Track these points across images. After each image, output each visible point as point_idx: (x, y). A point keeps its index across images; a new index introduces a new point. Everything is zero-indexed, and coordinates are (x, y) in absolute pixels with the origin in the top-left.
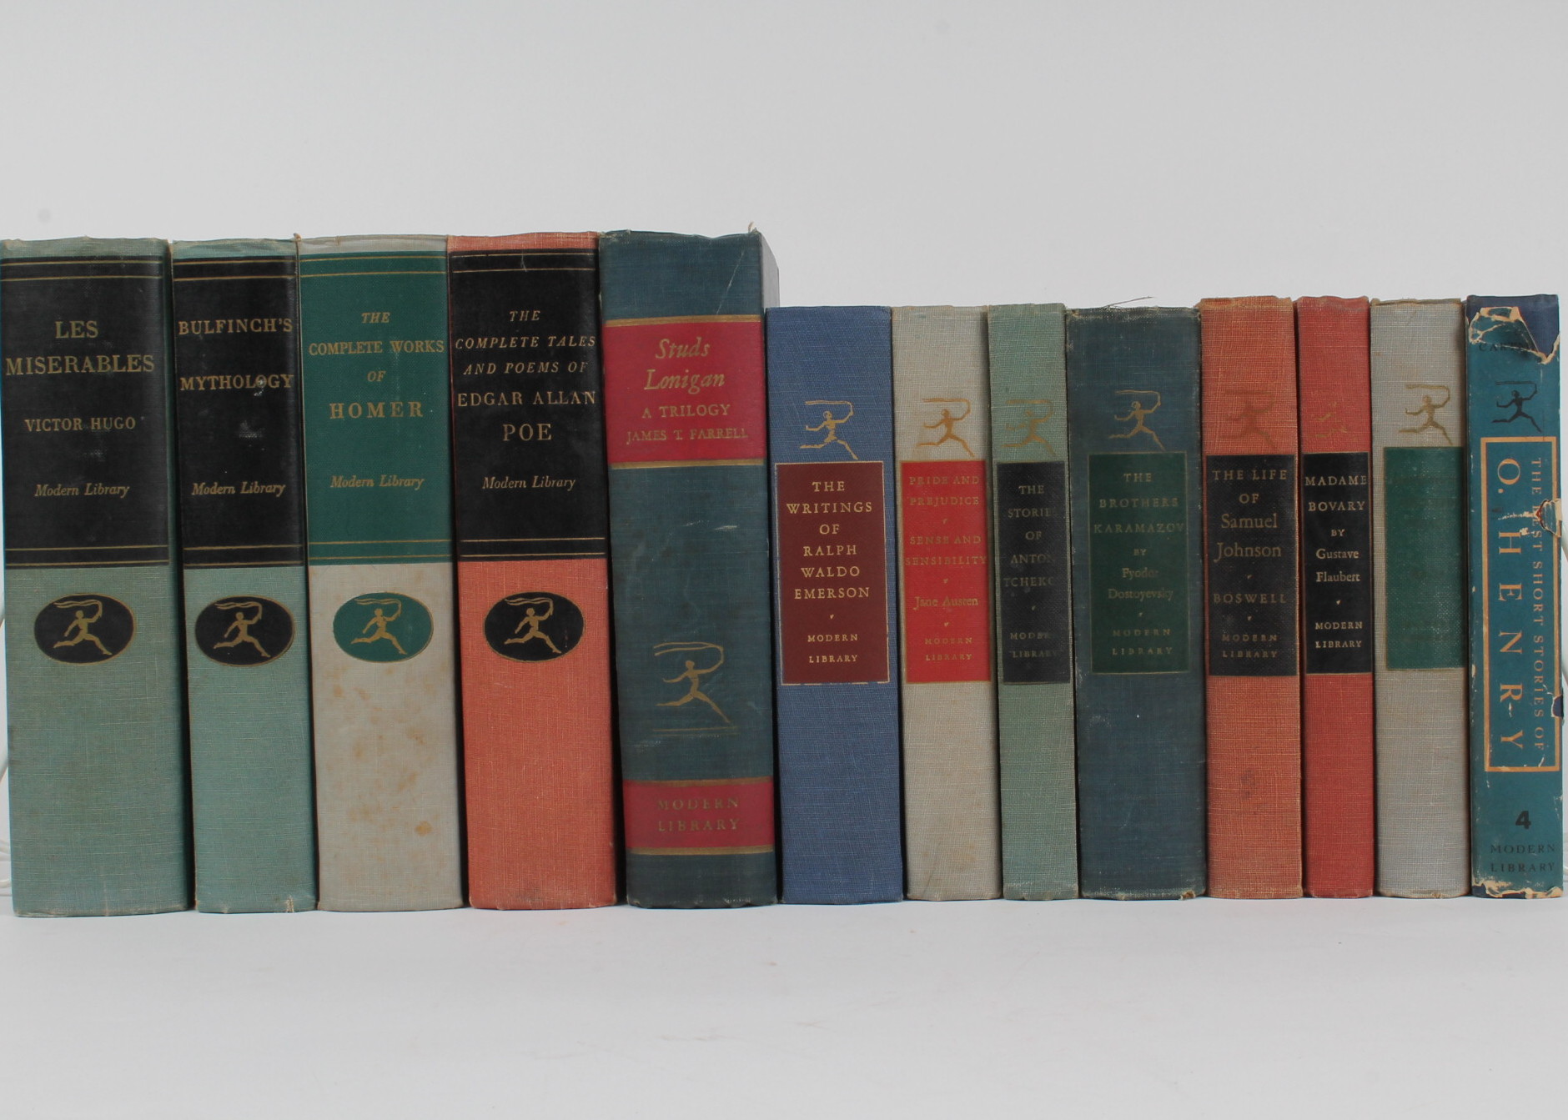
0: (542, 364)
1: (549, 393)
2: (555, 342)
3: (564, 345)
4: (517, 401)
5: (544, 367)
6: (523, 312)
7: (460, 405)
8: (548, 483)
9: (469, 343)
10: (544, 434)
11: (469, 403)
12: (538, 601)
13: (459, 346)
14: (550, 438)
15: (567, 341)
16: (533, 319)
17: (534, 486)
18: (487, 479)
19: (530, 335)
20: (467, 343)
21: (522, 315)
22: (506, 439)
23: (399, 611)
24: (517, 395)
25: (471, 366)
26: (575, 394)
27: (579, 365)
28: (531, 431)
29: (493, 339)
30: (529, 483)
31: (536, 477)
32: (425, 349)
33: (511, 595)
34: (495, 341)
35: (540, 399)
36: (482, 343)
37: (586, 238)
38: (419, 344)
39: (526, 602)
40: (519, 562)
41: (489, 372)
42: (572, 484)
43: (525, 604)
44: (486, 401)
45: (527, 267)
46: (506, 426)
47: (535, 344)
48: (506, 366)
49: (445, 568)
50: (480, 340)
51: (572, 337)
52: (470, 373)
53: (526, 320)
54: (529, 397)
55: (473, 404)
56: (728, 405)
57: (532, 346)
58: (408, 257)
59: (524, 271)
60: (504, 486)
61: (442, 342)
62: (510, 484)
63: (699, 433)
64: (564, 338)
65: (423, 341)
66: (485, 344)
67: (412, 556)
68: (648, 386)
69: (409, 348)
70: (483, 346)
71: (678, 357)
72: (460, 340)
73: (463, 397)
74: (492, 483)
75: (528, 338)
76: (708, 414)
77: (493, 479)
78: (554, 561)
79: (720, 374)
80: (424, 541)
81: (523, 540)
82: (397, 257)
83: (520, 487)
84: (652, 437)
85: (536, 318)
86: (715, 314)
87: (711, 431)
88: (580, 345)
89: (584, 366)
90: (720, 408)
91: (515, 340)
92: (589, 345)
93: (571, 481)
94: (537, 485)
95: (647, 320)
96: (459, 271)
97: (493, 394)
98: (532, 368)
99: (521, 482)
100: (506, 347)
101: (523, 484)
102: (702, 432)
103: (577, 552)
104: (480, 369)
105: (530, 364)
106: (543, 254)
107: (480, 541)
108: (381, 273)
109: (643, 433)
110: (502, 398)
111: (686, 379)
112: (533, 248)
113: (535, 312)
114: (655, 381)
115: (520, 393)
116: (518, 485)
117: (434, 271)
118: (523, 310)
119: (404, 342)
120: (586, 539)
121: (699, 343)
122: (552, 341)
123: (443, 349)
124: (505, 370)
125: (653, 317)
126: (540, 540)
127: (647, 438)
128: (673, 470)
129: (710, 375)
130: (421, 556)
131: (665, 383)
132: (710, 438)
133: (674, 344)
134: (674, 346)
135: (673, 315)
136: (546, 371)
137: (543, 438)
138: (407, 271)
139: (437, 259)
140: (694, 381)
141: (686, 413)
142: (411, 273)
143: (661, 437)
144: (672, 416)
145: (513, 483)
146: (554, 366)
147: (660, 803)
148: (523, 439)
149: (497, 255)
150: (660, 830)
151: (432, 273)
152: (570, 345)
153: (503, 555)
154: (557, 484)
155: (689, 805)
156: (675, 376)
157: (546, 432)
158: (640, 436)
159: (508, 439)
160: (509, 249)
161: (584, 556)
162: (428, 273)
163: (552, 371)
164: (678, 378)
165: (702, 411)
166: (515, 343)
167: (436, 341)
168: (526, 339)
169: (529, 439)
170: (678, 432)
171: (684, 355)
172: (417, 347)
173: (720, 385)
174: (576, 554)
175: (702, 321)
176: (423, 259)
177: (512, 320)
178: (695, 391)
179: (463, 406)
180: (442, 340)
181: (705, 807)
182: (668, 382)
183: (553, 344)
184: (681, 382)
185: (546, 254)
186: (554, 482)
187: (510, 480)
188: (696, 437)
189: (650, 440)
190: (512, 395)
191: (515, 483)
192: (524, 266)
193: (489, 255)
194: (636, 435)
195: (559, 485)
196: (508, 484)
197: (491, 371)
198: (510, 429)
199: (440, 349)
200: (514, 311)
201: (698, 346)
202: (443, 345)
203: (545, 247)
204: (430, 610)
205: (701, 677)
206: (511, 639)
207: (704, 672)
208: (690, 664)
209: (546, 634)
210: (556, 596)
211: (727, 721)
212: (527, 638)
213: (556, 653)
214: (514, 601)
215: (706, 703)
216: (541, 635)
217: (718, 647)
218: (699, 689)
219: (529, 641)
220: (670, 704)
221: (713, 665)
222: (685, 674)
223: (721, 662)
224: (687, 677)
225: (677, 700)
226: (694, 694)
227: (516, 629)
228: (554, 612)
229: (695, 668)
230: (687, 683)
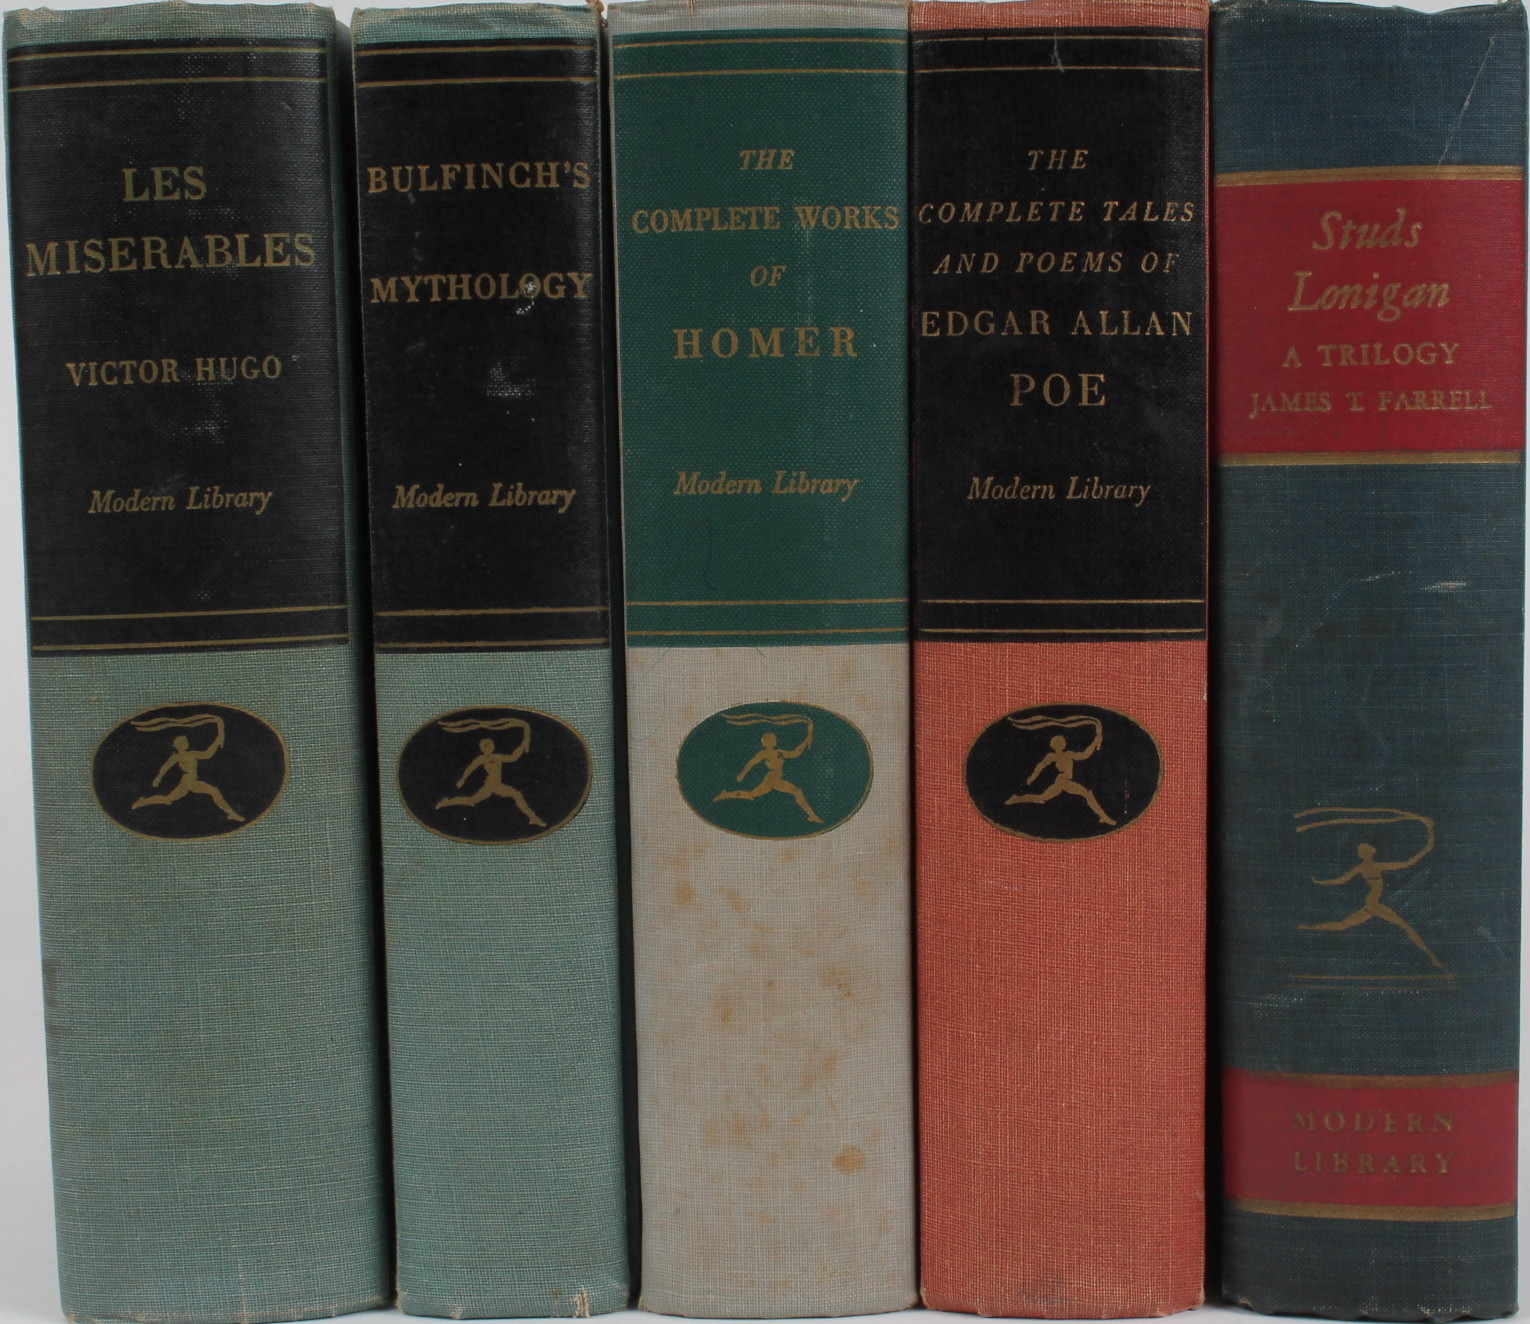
0: (1090, 255)
1: (1103, 314)
2: (1117, 212)
3: (1133, 218)
4: (1040, 327)
5: (1094, 262)
6: (1054, 152)
7: (925, 334)
8: (1098, 491)
9: (946, 213)
10: (1091, 394)
11: (944, 330)
12: (1073, 722)
13: (925, 218)
14: (1102, 402)
15: (1140, 212)
16: (1075, 167)
17: (1070, 496)
18: (976, 480)
19: (1068, 197)
20: (941, 212)
21: (1053, 158)
22: (1016, 402)
23: (809, 739)
24: (1039, 317)
25: (948, 257)
26: (1154, 317)
27: (1163, 258)
28: (1067, 386)
29: (994, 204)
30: (1061, 490)
31: (1074, 479)
32: (862, 223)
33: (1020, 707)
34: (997, 207)
35: (1085, 325)
36: (972, 212)
37: (1182, 6)
38: (851, 213)
39: (1049, 724)
40: (1037, 645)
41: (984, 270)
42: (1143, 494)
43: (1047, 727)
44: (977, 327)
45: (1065, 64)
46: (1016, 377)
47: (1076, 216)
48: (1019, 258)
49: (897, 654)
50: (968, 206)
51: (1149, 204)
52: (945, 272)
53: (1060, 167)
54: (1062, 320)
55: (951, 332)
56: (1456, 345)
57: (1071, 219)
58: (832, 40)
59: (1059, 71)
60: (1010, 494)
61: (895, 210)
62: (1022, 491)
63: (1396, 398)
64: (1135, 204)
65: (860, 207)
66: (978, 214)
67: (835, 631)
68: (1297, 303)
69: (831, 221)
70: (974, 217)
71: (1359, 246)
72: (926, 206)
73: (930, 318)
74: (987, 488)
75: (1063, 204)
76: (1415, 361)
77: (990, 480)
78: (1105, 645)
79: (1440, 282)
80: (856, 602)
81: (1047, 602)
82: (810, 40)
83: (1043, 497)
84: (1302, 403)
85: (1079, 164)
86: (1436, 163)
87: (1420, 395)
88: (1165, 219)
89: (1171, 260)
90: (1439, 350)
91: (1037, 207)
92: (1183, 219)
93: (1141, 487)
94: (1076, 493)
95: (1298, 173)
96: (927, 68)
97: (991, 314)
98: (1070, 262)
99: (1045, 487)
100: (1019, 219)
101: (1049, 491)
102: (1403, 396)
103: (1150, 628)
104: (967, 263)
105: (1067, 254)
106: (1097, 37)
107: (961, 602)
108: (777, 71)
109: (1284, 395)
110: (1010, 322)
111: (1373, 289)
112: (1076, 24)
113: (1078, 152)
114: (1313, 292)
115: (1046, 311)
116: (1039, 492)
117: (880, 68)
118: (1055, 149)
119: (823, 209)
120: (1169, 602)
121: (1401, 219)
122: (1110, 211)
123: (897, 223)
124: (1016, 265)
125: (1309, 167)
126: (1080, 602)
127: (1293, 405)
128: (1342, 470)
129: (1419, 283)
130: (851, 631)
131: (1329, 299)
132: (1418, 408)
133: (1350, 222)
134: (1349, 226)
135: (1352, 164)
136: (1098, 270)
137: (1089, 401)
138: (829, 68)
139: (888, 44)
140: (1390, 293)
141: (1371, 358)
142: (836, 71)
143: (1320, 403)
144: (1344, 363)
145: (1029, 488)
146: (1113, 259)
147: (1299, 1116)
148: (1050, 403)
149: (1005, 38)
150: (1297, 1168)
151: (875, 71)
152: (1146, 218)
153: (1007, 631)
154: (1116, 492)
155: (1357, 1123)
156: (1352, 285)
157: (1095, 389)
158: (1278, 402)
159: (1020, 402)
160: (1029, 25)
161: (1165, 637)
162: (870, 71)
163: (1110, 269)
164: (1359, 287)
165: (1403, 354)
166: (1036, 212)
167: (884, 206)
168: (1060, 206)
169: (1062, 403)
170: (1354, 395)
171: (1371, 244)
172: (848, 217)
173: (1440, 304)
174: (1148, 631)
175: (1408, 178)
176: (860, 44)
177: (1033, 168)
178: (1392, 314)
179: (930, 335)
180: (895, 206)
181: (1388, 1129)
182: (1336, 296)
183: (1111, 216)
184: (1364, 296)
185: (1102, 38)
186: (1108, 488)
187: (1022, 483)
188: (1391, 406)
189: (1298, 410)
190: (1030, 315)
191: (1032, 490)
192: (1059, 60)
193: (989, 39)
194: (1270, 400)
195: (1119, 495)
196: (1017, 490)
197: (989, 268)
198: (1024, 383)
199: (891, 223)
200: (1036, 149)
201: (1398, 226)
202: (897, 215)
203: (1100, 23)
204: (867, 736)
205: (1389, 878)
206: (1019, 794)
207: (1393, 866)
208: (1365, 850)
209: (1087, 786)
210: (1109, 712)
211: (1437, 963)
212: (1051, 793)
213: (1105, 824)
214: (1027, 721)
215: (1397, 927)
216: (1078, 789)
217: (1423, 820)
218: (1382, 900)
219: (1055, 799)
220: (1325, 926)
221: (1413, 854)
222: (1357, 870)
223: (1429, 848)
224: (1359, 876)
225: (1339, 919)
226: (1374, 908)
227: (1029, 774)
228: (1104, 743)
229: (1377, 858)
230: (1359, 886)
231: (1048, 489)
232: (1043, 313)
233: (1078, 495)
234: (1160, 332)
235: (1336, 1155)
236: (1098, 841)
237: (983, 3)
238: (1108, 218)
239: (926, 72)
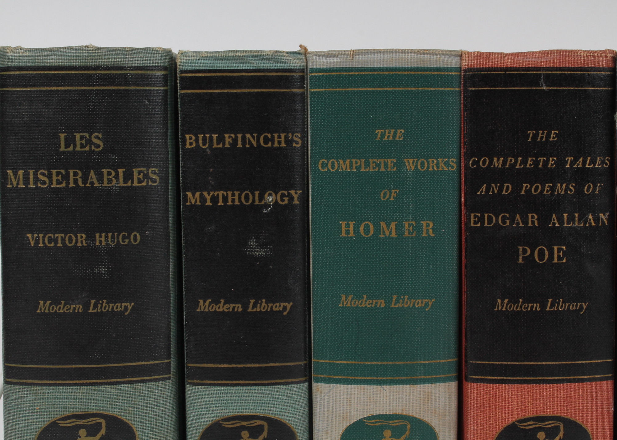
0: (559, 185)
1: (565, 215)
2: (573, 162)
3: (580, 166)
4: (533, 222)
5: (561, 188)
6: (541, 132)
7: (472, 225)
8: (562, 306)
9: (484, 162)
10: (559, 256)
11: (483, 223)
12: (549, 424)
13: (473, 165)
14: (564, 261)
15: (584, 163)
16: (551, 139)
17: (548, 309)
18: (499, 301)
19: (548, 155)
20: (481, 162)
21: (540, 135)
22: (520, 261)
23: (407, 433)
24: (533, 217)
25: (485, 186)
26: (590, 217)
27: (595, 186)
28: (547, 253)
29: (509, 158)
30: (543, 306)
31: (550, 300)
32: (438, 168)
33: (523, 418)
34: (511, 160)
35: (556, 221)
36: (498, 163)
37: (606, 56)
38: (432, 162)
39: (537, 426)
40: (530, 386)
41: (504, 193)
42: (584, 307)
43: (536, 428)
44: (500, 222)
45: (547, 86)
46: (521, 248)
47: (552, 165)
48: (522, 186)
49: (453, 386)
50: (495, 159)
51: (589, 158)
52: (483, 193)
53: (544, 140)
54: (544, 219)
55: (486, 224)
57: (549, 166)
58: (424, 73)
59: (544, 89)
60: (517, 308)
61: (455, 160)
62: (523, 307)
64: (582, 158)
65: (437, 159)
66: (501, 163)
67: (422, 377)
69: (422, 167)
70: (498, 165)
72: (474, 158)
73: (475, 216)
74: (505, 305)
75: (545, 159)
77: (506, 301)
78: (565, 385)
80: (432, 362)
81: (536, 363)
82: (413, 73)
83: (534, 310)
85: (554, 138)
88: (596, 166)
89: (599, 187)
91: (532, 160)
92: (605, 166)
93: (583, 304)
94: (551, 308)
96: (474, 87)
97: (508, 215)
98: (549, 189)
99: (535, 305)
100: (522, 167)
101: (537, 307)
103: (587, 375)
104: (495, 189)
105: (547, 185)
106: (563, 72)
107: (491, 363)
108: (395, 89)
110: (517, 220)
112: (552, 65)
113: (553, 132)
115: (536, 214)
116: (532, 307)
117: (448, 87)
118: (541, 130)
119: (418, 160)
120: (596, 361)
122: (569, 162)
123: (455, 167)
124: (521, 190)
126: (552, 363)
130: (430, 377)
136: (563, 193)
137: (558, 260)
138: (422, 87)
139: (452, 75)
142: (426, 89)
145: (527, 305)
146: (570, 187)
148: (538, 261)
149: (516, 72)
151: (445, 89)
152: (587, 166)
153: (515, 378)
154: (571, 307)
157: (561, 254)
159: (522, 261)
160: (528, 66)
161: (594, 379)
162: (443, 89)
163: (569, 192)
166: (531, 163)
167: (449, 158)
168: (544, 160)
169: (544, 261)
172: (431, 164)
174: (586, 377)
176: (438, 75)
177: (530, 140)
179: (475, 225)
180: (454, 158)
183: (570, 165)
185: (566, 73)
186: (567, 304)
187: (523, 303)
190: (528, 216)
191: (528, 306)
192: (544, 85)
193: (507, 73)
195: (572, 308)
196: (521, 306)
197: (506, 192)
198: (525, 251)
199: (453, 167)
200: (531, 130)
202: (455, 163)
203: (565, 65)
204: (437, 430)
210: (567, 419)
214: (525, 424)
228: (564, 435)
231: (537, 306)
232: (535, 215)
233: (552, 308)
237: (504, 54)
239: (474, 89)
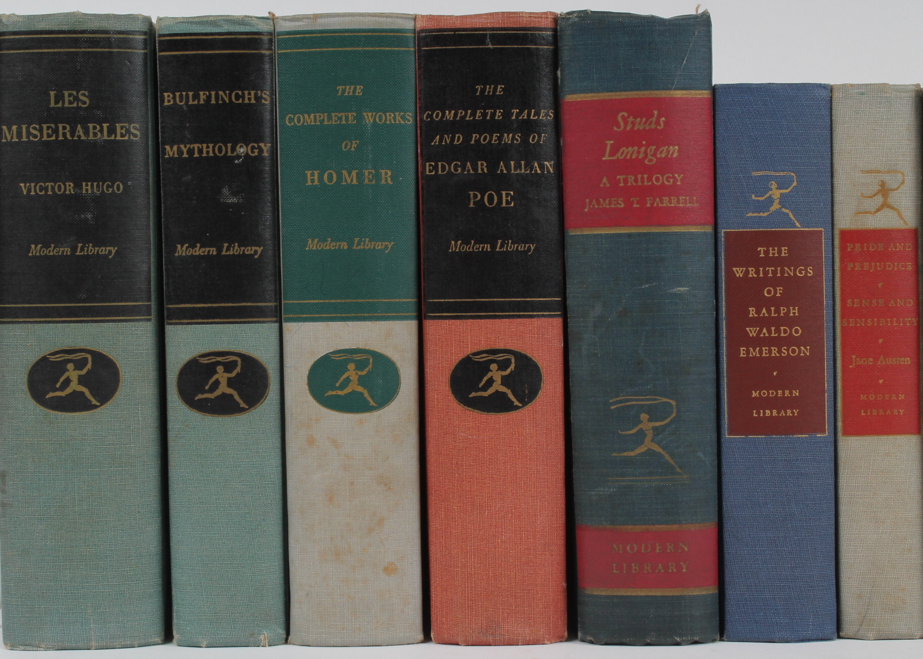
0: (506, 135)
1: (512, 163)
2: (518, 115)
3: (526, 117)
4: (482, 169)
5: (507, 138)
6: (488, 87)
7: (427, 173)
8: (511, 247)
9: (437, 116)
10: (507, 201)
11: (437, 171)
12: (501, 357)
13: (427, 118)
14: (512, 205)
15: (529, 115)
16: (498, 93)
17: (498, 249)
18: (453, 242)
19: (495, 108)
20: (434, 115)
21: (487, 89)
22: (472, 205)
23: (370, 366)
24: (482, 165)
25: (438, 136)
26: (536, 164)
27: (540, 137)
28: (496, 197)
29: (460, 111)
30: (494, 247)
31: (500, 241)
32: (395, 121)
33: (476, 351)
34: (461, 113)
35: (503, 168)
36: (449, 115)
37: (546, 18)
38: (390, 116)
39: (490, 358)
40: (483, 321)
41: (455, 142)
42: (532, 248)
43: (489, 360)
44: (452, 170)
45: (492, 45)
46: (471, 193)
47: (499, 117)
48: (472, 136)
49: (413, 324)
50: (447, 112)
51: (533, 111)
52: (437, 143)
53: (491, 94)
54: (493, 166)
55: (440, 172)
56: (682, 175)
57: (496, 118)
58: (381, 34)
59: (490, 48)
60: (469, 249)
61: (410, 114)
62: (475, 247)
63: (655, 200)
64: (526, 111)
65: (394, 113)
66: (452, 116)
67: (383, 314)
68: (606, 156)
69: (380, 119)
70: (450, 117)
71: (635, 129)
72: (427, 112)
73: (430, 165)
74: (458, 246)
75: (493, 111)
76: (663, 183)
77: (459, 242)
78: (515, 320)
79: (674, 145)
80: (393, 300)
81: (487, 300)
82: (370, 34)
83: (485, 250)
84: (610, 204)
85: (500, 92)
86: (671, 89)
87: (666, 199)
88: (540, 118)
89: (544, 137)
90: (674, 178)
91: (480, 112)
92: (549, 118)
93: (531, 245)
94: (500, 248)
95: (606, 94)
96: (427, 47)
97: (459, 163)
98: (496, 138)
99: (486, 245)
100: (472, 118)
101: (488, 247)
102: (658, 199)
103: (536, 312)
104: (447, 139)
105: (495, 135)
106: (508, 32)
107: (446, 300)
108: (354, 49)
109: (601, 200)
110: (468, 167)
111: (643, 149)
112: (497, 26)
113: (499, 86)
114: (614, 152)
115: (485, 162)
116: (483, 248)
117: (403, 47)
118: (488, 85)
119: (377, 114)
120: (545, 299)
121: (656, 116)
122: (515, 114)
123: (411, 121)
124: (471, 140)
125: (611, 91)
126: (503, 300)
127: (605, 204)
128: (630, 235)
129: (665, 146)
130: (391, 314)
131: (622, 154)
132: (665, 205)
133: (631, 117)
134: (631, 119)
135: (632, 90)
136: (509, 142)
137: (506, 204)
138: (379, 47)
139: (407, 36)
140: (651, 151)
141: (643, 182)
142: (382, 49)
143: (618, 203)
144: (629, 184)
145: (478, 246)
146: (516, 137)
147: (615, 546)
148: (488, 205)
149: (464, 33)
150: (615, 572)
151: (401, 49)
152: (532, 118)
153: (468, 314)
154: (519, 247)
155: (643, 548)
156: (632, 147)
157: (509, 198)
158: (598, 203)
159: (473, 205)
160: (475, 27)
161: (543, 316)
162: (398, 49)
163: (515, 142)
164: (636, 148)
165: (657, 179)
166: (480, 115)
167: (405, 113)
168: (491, 112)
169: (494, 205)
170: (634, 199)
171: (641, 128)
172: (388, 118)
173: (675, 156)
174: (535, 313)
175: (658, 96)
176: (394, 36)
177: (478, 94)
178: (652, 161)
179: (430, 174)
180: (410, 112)
181: (658, 551)
182: (625, 152)
183: (515, 117)
184: (639, 152)
185: (510, 32)
186: (516, 245)
187: (475, 244)
188: (652, 204)
189: (608, 207)
190: (478, 164)
191: (480, 246)
192: (490, 43)
193: (456, 33)
194: (594, 202)
195: (521, 249)
196: (474, 247)
197: (458, 141)
198: (475, 196)
199: (409, 121)
200: (479, 85)
201: (654, 119)
202: (411, 117)
203: (509, 26)
204: (398, 364)
205: (655, 429)
206: (476, 392)
207: (657, 424)
208: (644, 417)
209: (508, 388)
210: (518, 352)
211: (679, 470)
212: (491, 391)
213: (517, 406)
214: (479, 357)
215: (659, 453)
216: (503, 389)
217: (671, 401)
218: (652, 441)
219: (493, 394)
220: (625, 454)
221: (666, 418)
222: (640, 426)
223: (674, 415)
224: (641, 429)
225: (632, 450)
226: (648, 445)
227: (480, 382)
228: (515, 367)
229: (650, 420)
230: (641, 434)
231: (487, 246)
232: (484, 162)
233: (501, 249)
234: (539, 172)
235: (633, 564)
236: (513, 414)
237: (453, 16)
238: (514, 118)
239: (427, 49)
